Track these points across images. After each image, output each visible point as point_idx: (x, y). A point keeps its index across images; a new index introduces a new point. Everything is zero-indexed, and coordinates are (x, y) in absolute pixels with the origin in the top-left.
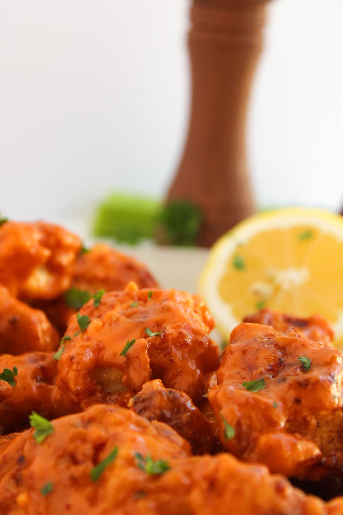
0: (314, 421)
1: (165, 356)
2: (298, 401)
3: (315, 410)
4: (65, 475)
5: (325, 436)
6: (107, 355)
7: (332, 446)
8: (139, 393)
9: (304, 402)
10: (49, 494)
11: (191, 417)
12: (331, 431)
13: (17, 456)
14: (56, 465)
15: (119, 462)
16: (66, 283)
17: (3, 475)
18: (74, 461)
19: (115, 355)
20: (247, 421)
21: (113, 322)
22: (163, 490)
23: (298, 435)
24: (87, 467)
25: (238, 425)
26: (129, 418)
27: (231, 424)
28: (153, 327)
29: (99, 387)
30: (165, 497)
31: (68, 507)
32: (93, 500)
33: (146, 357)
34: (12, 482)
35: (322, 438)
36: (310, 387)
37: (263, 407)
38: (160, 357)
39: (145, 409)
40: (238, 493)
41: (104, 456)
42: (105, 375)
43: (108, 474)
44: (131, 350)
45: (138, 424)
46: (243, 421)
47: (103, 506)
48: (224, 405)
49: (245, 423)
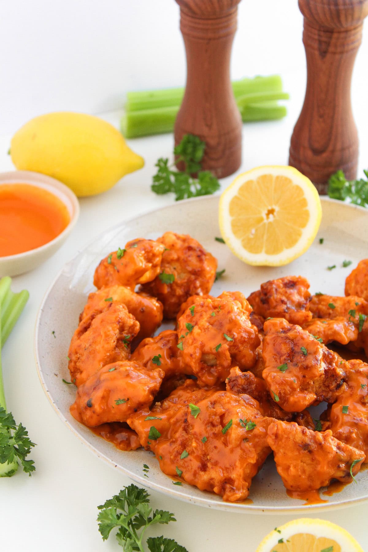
0: (312, 383)
1: (236, 350)
2: (304, 377)
3: (312, 378)
4: (211, 433)
5: (317, 386)
6: (207, 349)
7: (320, 390)
8: (230, 376)
9: (307, 376)
10: (206, 442)
11: (256, 386)
12: (320, 383)
13: (183, 419)
14: (206, 429)
15: (234, 426)
16: (158, 270)
17: (179, 429)
18: (213, 425)
19: (211, 349)
20: (283, 391)
21: (205, 329)
22: (255, 436)
23: (306, 392)
24: (219, 428)
25: (280, 393)
26: (231, 398)
27: (276, 395)
28: (227, 333)
29: (206, 365)
30: (257, 440)
31: (215, 447)
32: (226, 444)
33: (228, 354)
34: (184, 432)
35: (316, 387)
36: (309, 369)
37: (289, 383)
38: (234, 351)
39: (234, 386)
40: (288, 438)
41: (226, 421)
42: (207, 357)
43: (230, 431)
44: (220, 350)
45: (236, 401)
46: (281, 392)
47: (230, 446)
48: (272, 384)
49: (282, 392)
